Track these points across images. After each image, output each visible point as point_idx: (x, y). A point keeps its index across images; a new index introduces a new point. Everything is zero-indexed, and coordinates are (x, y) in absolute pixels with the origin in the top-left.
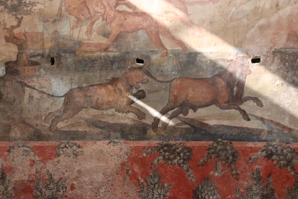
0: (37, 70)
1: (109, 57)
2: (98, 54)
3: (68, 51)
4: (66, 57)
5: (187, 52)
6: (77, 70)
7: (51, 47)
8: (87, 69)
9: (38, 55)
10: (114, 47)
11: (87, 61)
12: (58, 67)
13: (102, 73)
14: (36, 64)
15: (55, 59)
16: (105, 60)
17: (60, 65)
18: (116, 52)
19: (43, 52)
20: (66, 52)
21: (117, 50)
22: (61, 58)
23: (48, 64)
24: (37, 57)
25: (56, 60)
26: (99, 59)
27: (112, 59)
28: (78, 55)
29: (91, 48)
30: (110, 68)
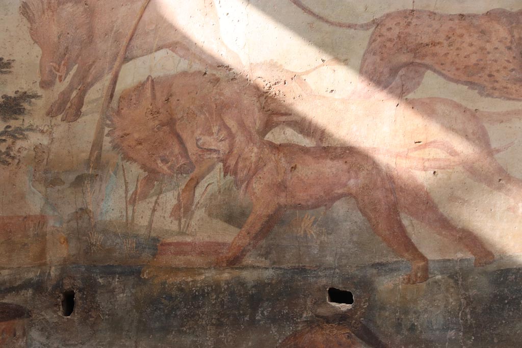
0: (18, 334)
1: (242, 283)
2: (209, 275)
3: (119, 270)
4: (111, 287)
5: (491, 268)
6: (143, 328)
7: (65, 260)
8: (175, 324)
9: (26, 285)
10: (259, 255)
11: (176, 297)
12: (84, 320)
13: (223, 336)
14: (18, 313)
15: (77, 296)
16: (232, 294)
17: (93, 315)
18: (266, 268)
19: (40, 275)
20: (113, 274)
21: (267, 263)
22: (96, 292)
23: (55, 312)
24: (23, 292)
25: (81, 298)
26: (212, 290)
27: (254, 291)
28: (148, 279)
29: (189, 257)
30: (247, 318)
